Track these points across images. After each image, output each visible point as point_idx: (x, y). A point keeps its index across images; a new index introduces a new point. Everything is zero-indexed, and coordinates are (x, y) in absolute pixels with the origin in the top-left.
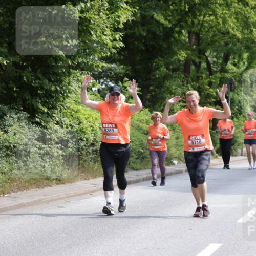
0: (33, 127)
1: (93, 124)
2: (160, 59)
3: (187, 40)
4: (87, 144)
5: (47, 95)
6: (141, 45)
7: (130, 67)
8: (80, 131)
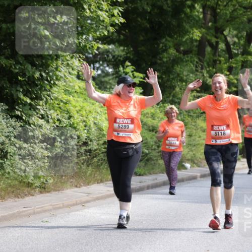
0: (13, 122)
1: (86, 118)
2: (169, 39)
3: (201, 16)
4: (78, 142)
5: (30, 82)
6: (145, 22)
7: (132, 49)
8: (70, 126)
